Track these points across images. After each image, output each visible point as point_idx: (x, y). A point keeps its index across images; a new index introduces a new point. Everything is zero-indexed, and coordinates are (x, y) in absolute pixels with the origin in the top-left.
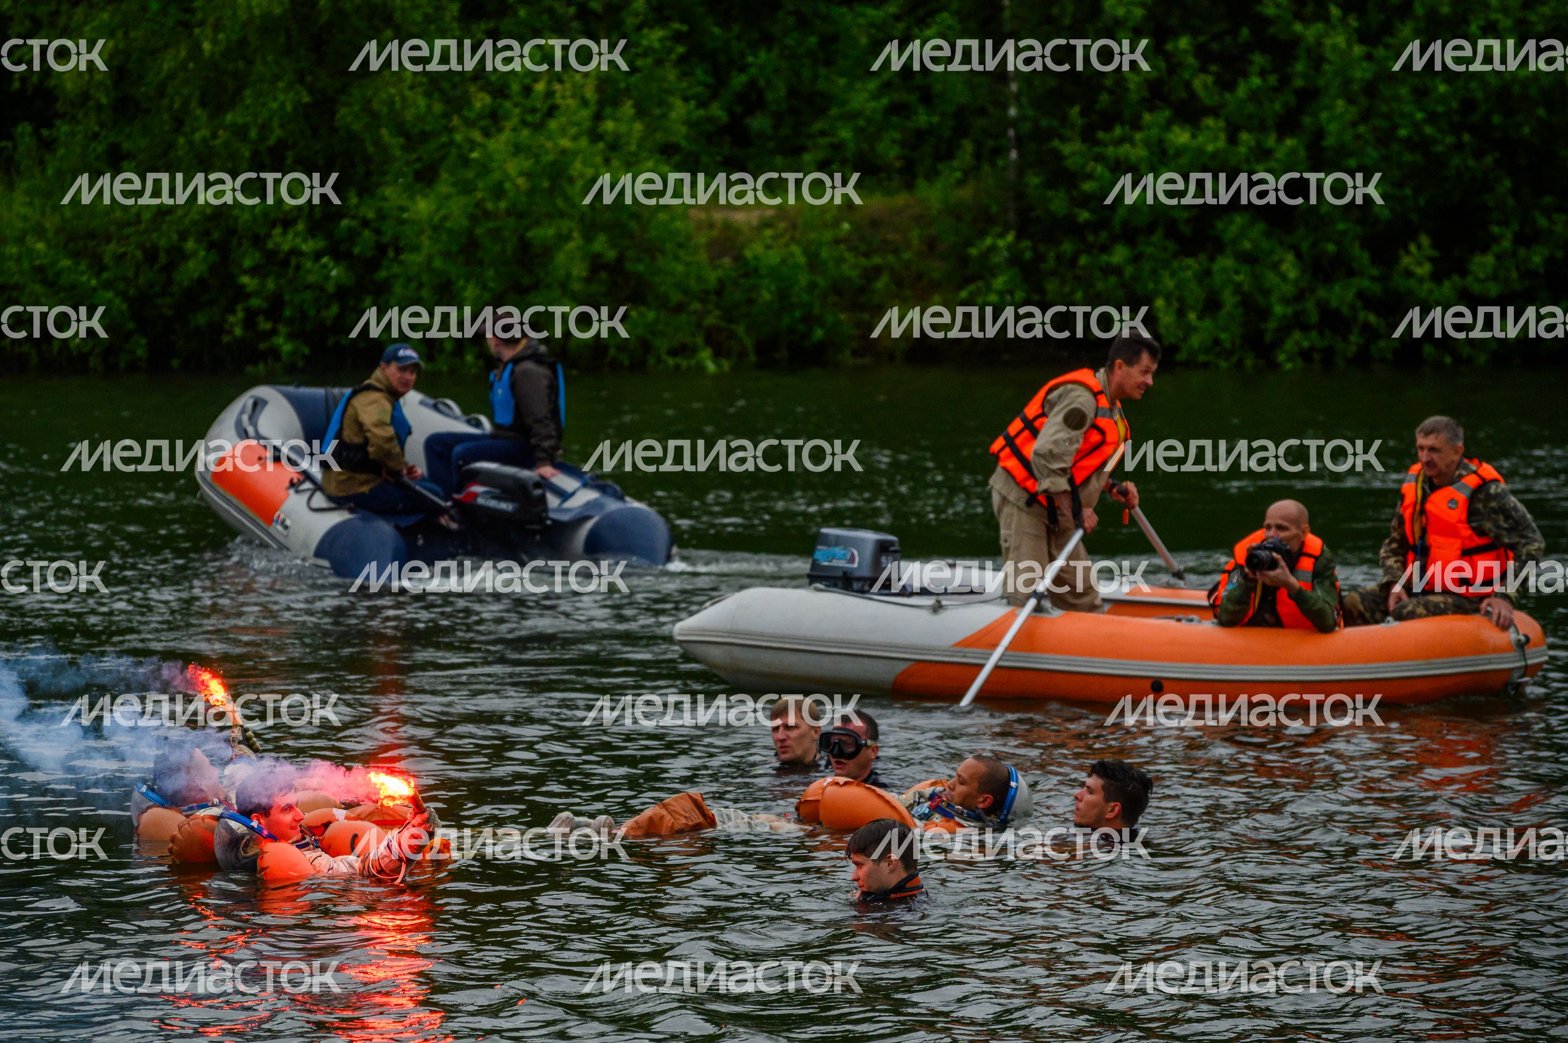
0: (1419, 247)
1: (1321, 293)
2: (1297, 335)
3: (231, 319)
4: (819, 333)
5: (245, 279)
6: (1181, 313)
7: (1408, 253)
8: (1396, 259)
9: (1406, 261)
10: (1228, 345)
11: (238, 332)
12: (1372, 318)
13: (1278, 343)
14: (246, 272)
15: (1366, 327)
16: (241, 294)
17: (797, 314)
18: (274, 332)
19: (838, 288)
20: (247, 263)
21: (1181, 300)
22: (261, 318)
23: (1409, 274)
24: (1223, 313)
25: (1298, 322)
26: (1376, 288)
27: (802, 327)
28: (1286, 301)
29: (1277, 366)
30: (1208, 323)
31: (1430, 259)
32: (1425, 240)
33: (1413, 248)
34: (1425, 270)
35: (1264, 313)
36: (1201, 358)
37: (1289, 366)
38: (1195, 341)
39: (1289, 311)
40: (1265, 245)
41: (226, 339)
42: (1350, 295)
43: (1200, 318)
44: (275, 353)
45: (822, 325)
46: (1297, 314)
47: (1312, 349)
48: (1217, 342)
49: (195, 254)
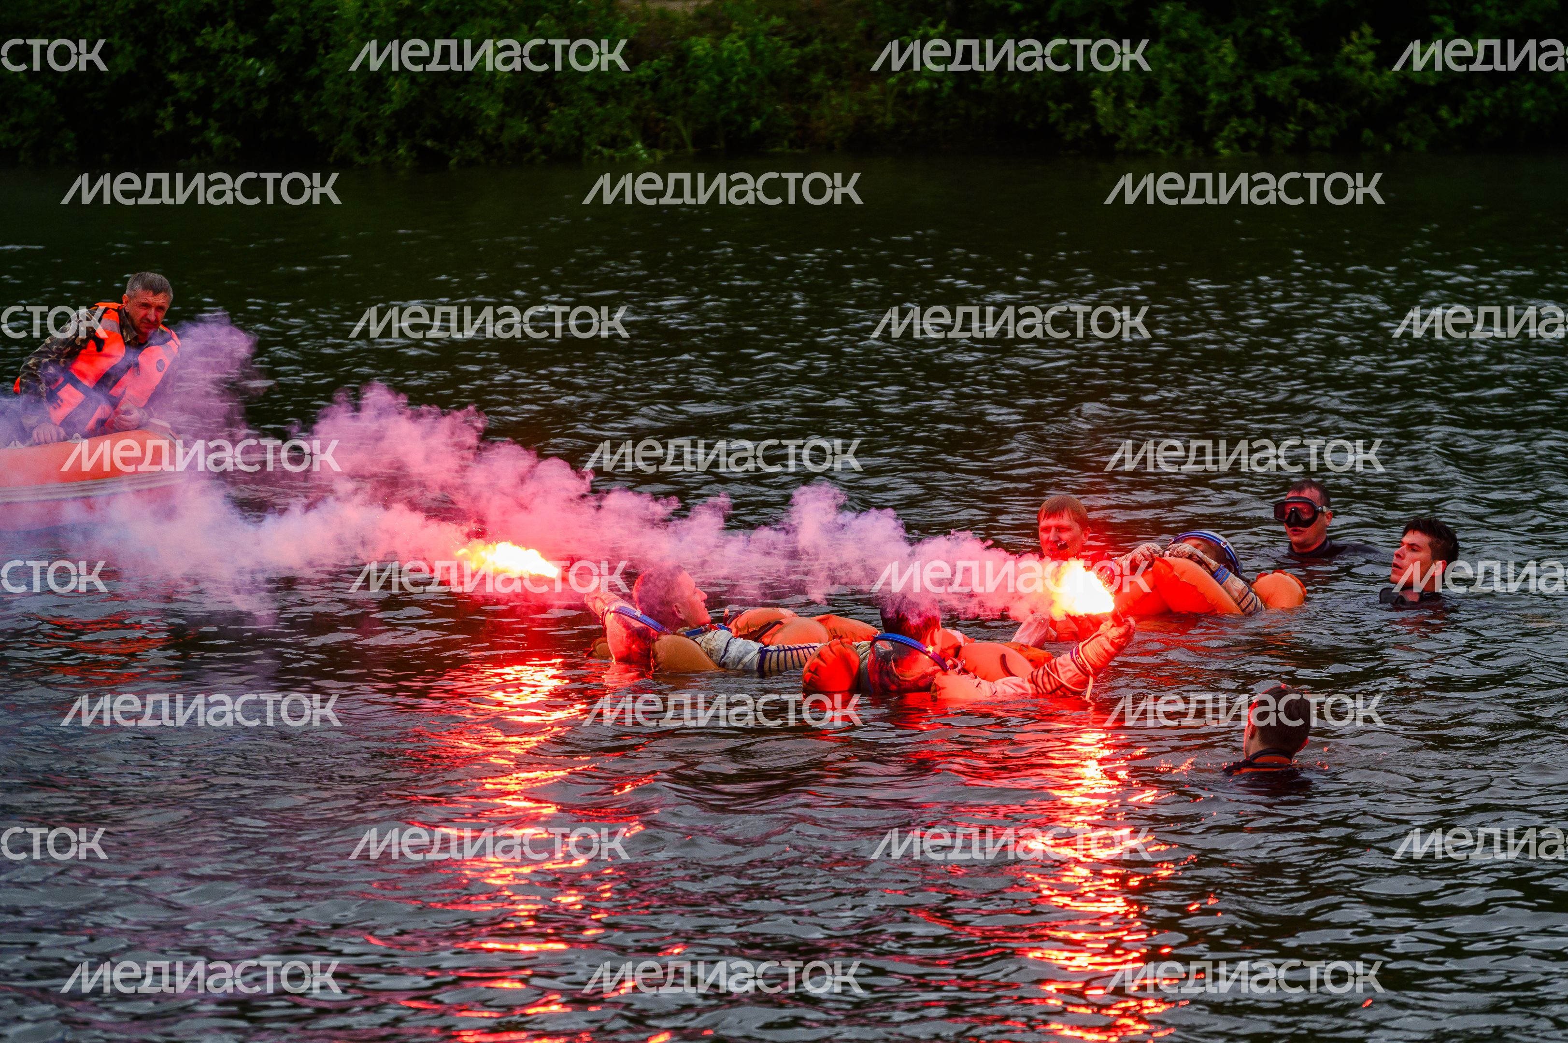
0: (1361, 36)
1: (1259, 79)
2: (1234, 123)
3: (162, 114)
4: (756, 124)
5: (174, 77)
6: (1119, 102)
7: (1350, 41)
8: (1338, 48)
9: (1347, 49)
10: (1166, 133)
11: (168, 126)
12: (1311, 106)
13: (1215, 132)
14: (173, 68)
15: (1306, 114)
16: (170, 88)
17: (734, 104)
18: (205, 126)
19: (773, 78)
20: (173, 58)
21: (1120, 90)
22: (190, 115)
23: (1349, 62)
24: (1160, 103)
25: (1234, 109)
26: (1313, 75)
27: (739, 118)
28: (1221, 86)
29: (1216, 153)
30: (1147, 111)
31: (1372, 47)
32: (1367, 30)
33: (1354, 36)
34: (1368, 57)
35: (1203, 102)
36: (1141, 146)
37: (1225, 152)
38: (1134, 130)
39: (1225, 98)
40: (1202, 33)
41: (157, 133)
42: (1286, 83)
43: (1139, 107)
44: (206, 146)
45: (759, 117)
46: (1233, 101)
47: (1249, 135)
48: (1155, 130)
49: (122, 48)
